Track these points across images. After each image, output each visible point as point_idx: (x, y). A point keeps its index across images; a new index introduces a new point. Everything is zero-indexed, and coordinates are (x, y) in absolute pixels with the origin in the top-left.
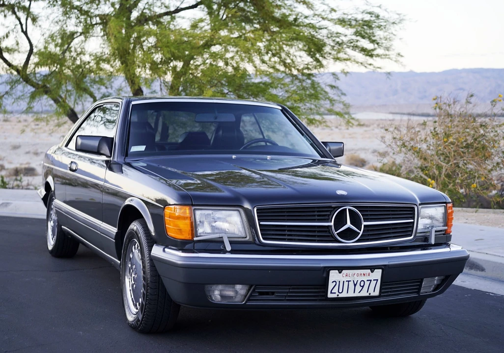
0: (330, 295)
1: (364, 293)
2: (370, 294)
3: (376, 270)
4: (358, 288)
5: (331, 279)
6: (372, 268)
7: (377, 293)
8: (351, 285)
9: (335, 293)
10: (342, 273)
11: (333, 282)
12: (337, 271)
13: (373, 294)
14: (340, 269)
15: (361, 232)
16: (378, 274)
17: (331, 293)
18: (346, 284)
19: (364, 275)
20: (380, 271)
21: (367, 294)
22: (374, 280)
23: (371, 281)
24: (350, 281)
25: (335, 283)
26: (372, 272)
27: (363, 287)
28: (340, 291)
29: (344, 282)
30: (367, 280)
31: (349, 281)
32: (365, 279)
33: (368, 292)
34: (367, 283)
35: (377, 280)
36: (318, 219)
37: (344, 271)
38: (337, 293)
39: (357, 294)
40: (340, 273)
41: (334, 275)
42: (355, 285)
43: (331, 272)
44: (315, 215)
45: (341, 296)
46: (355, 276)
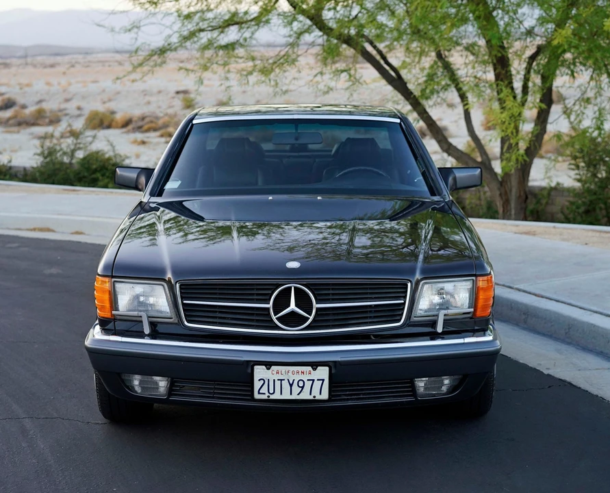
0: (257, 396)
1: (305, 396)
2: (314, 397)
3: (319, 368)
4: (296, 389)
5: (257, 377)
6: (314, 365)
7: (325, 395)
8: (285, 384)
9: (264, 394)
10: (271, 370)
11: (259, 380)
12: (264, 367)
13: (319, 397)
14: (268, 365)
15: (311, 318)
16: (323, 372)
17: (259, 393)
18: (278, 383)
19: (303, 373)
20: (327, 369)
21: (311, 397)
22: (318, 380)
23: (313, 380)
24: (284, 380)
25: (262, 382)
26: (315, 369)
27: (303, 387)
28: (271, 391)
29: (274, 380)
30: (308, 380)
31: (281, 380)
32: (305, 378)
33: (311, 394)
34: (308, 384)
35: (323, 380)
36: (257, 299)
37: (273, 367)
38: (267, 394)
39: (295, 396)
40: (268, 369)
41: (260, 372)
42: (291, 385)
43: (256, 367)
44: (253, 294)
45: (272, 397)
46: (290, 374)
